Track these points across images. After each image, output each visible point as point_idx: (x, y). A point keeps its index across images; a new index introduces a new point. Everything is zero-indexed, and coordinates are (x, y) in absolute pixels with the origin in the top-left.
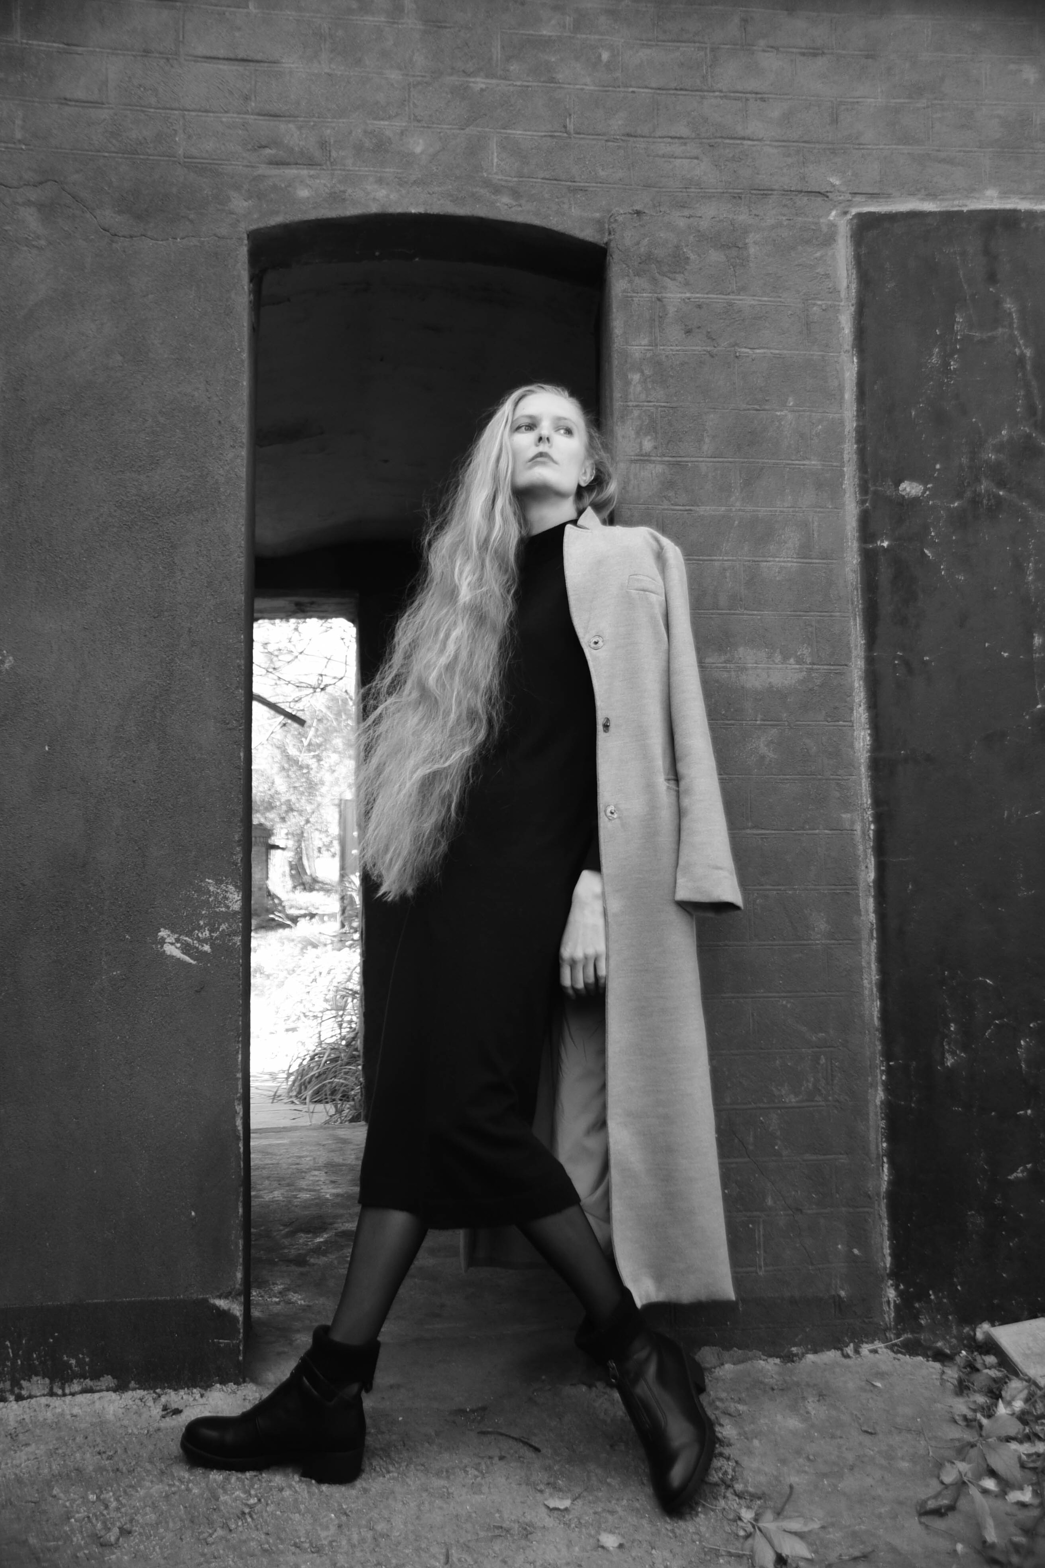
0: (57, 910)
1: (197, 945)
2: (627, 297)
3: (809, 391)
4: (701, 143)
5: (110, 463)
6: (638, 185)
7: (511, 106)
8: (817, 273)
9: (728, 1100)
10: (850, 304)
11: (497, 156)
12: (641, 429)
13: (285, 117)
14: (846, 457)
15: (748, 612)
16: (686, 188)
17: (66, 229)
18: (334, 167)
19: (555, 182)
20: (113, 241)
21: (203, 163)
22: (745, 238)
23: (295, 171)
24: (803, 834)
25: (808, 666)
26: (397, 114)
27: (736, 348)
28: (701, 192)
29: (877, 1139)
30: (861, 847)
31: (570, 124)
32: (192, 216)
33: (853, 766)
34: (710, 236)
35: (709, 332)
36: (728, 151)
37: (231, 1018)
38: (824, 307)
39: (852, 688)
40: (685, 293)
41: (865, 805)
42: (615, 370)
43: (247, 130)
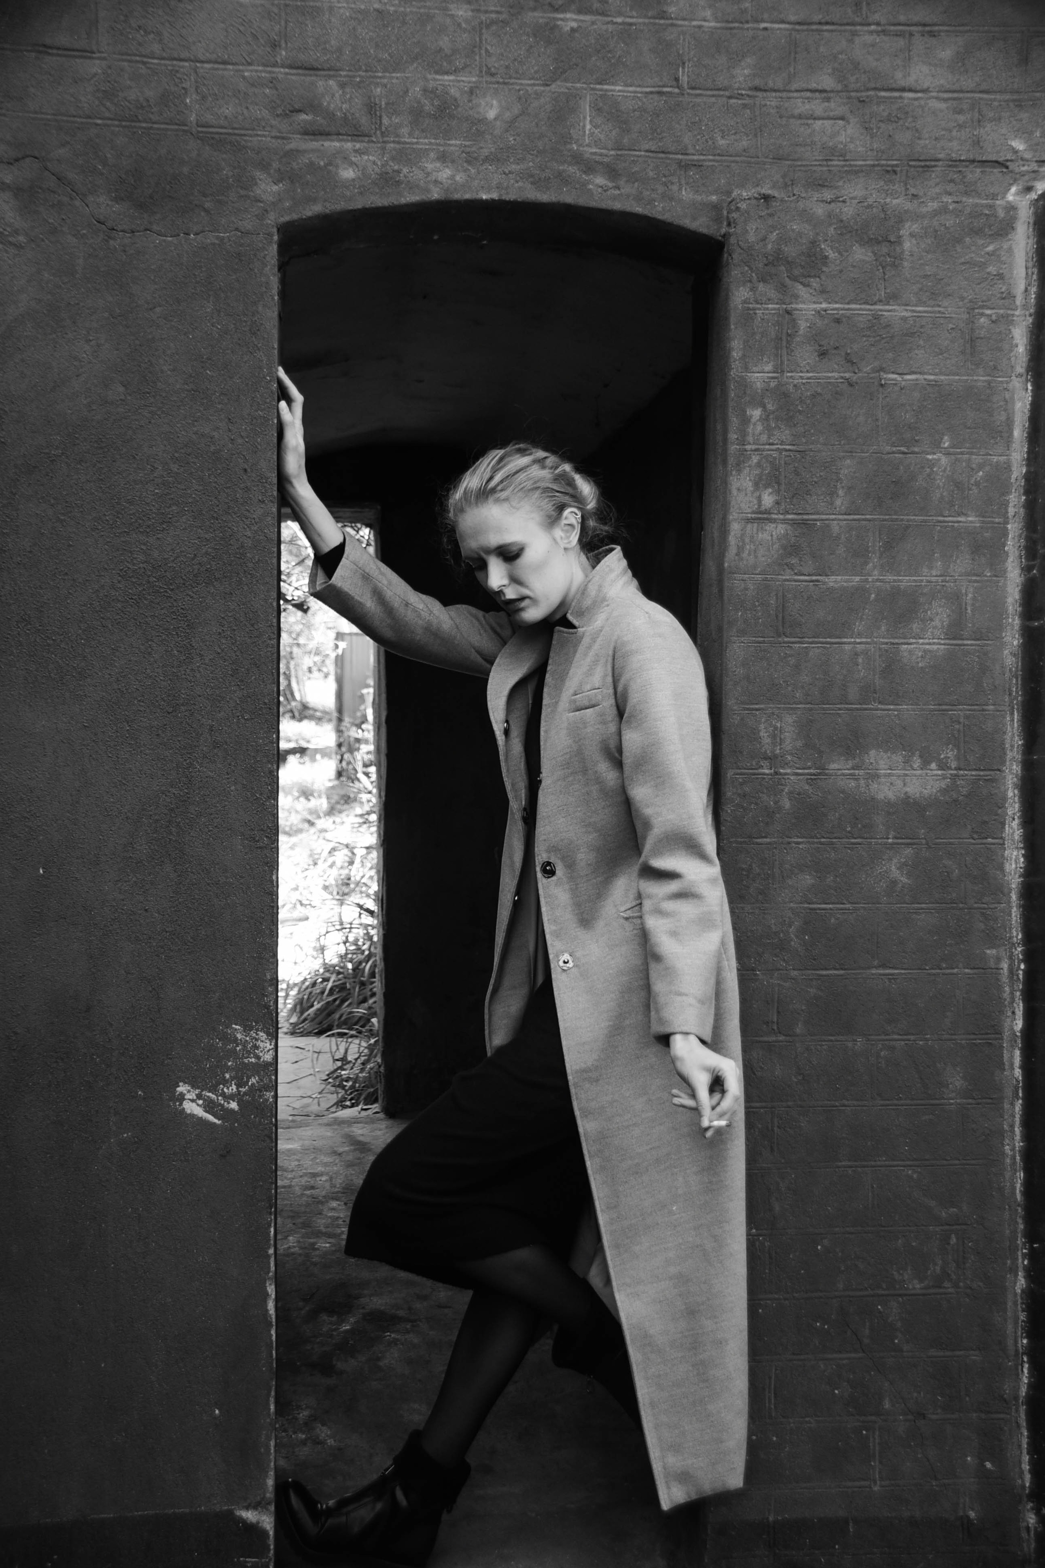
0: (57, 1062)
1: (222, 1102)
2: (749, 309)
3: (969, 428)
4: (849, 98)
5: (111, 522)
6: (767, 157)
7: (609, 52)
8: (988, 273)
9: (841, 1286)
10: (1027, 313)
11: (591, 121)
12: (760, 479)
13: (324, 70)
14: (1011, 511)
15: (883, 707)
16: (826, 160)
17: (51, 221)
18: (385, 139)
19: (663, 155)
20: (110, 237)
21: (221, 134)
22: (899, 230)
23: (337, 144)
24: (938, 974)
25: (952, 772)
26: (466, 66)
27: (882, 374)
28: (845, 165)
29: (1016, 1332)
30: (1007, 989)
31: (683, 76)
32: (207, 205)
33: (1002, 892)
34: (855, 227)
35: (848, 354)
36: (882, 107)
37: (261, 1186)
38: (994, 318)
39: (1005, 799)
40: (821, 303)
41: (1015, 939)
42: (731, 404)
43: (277, 89)
